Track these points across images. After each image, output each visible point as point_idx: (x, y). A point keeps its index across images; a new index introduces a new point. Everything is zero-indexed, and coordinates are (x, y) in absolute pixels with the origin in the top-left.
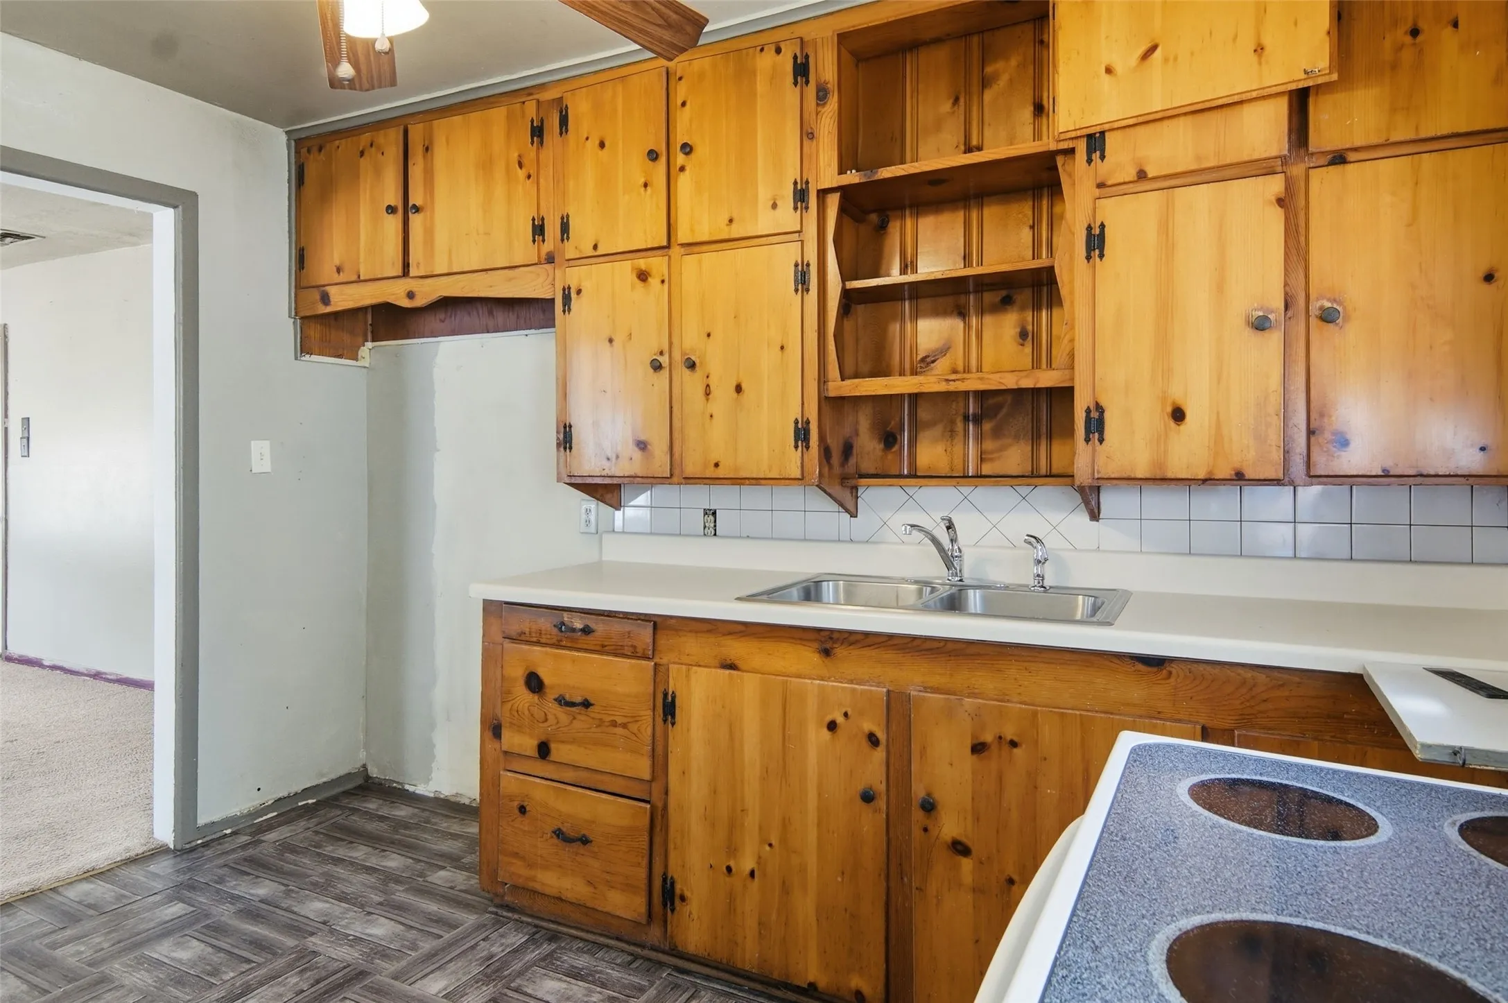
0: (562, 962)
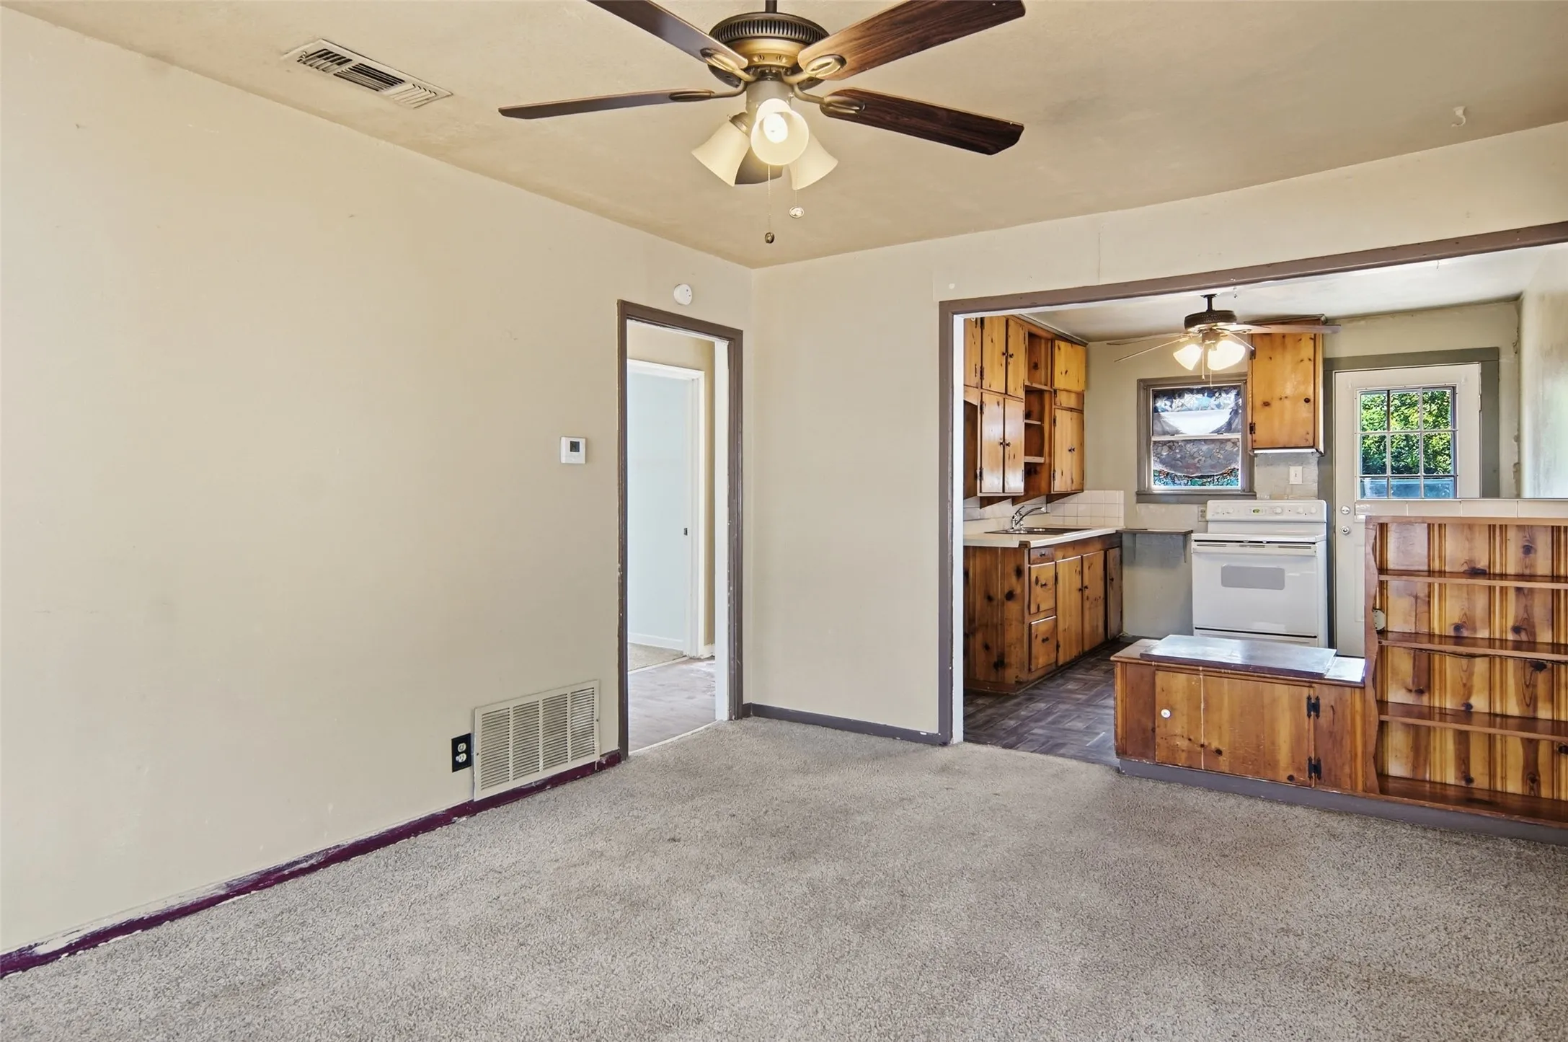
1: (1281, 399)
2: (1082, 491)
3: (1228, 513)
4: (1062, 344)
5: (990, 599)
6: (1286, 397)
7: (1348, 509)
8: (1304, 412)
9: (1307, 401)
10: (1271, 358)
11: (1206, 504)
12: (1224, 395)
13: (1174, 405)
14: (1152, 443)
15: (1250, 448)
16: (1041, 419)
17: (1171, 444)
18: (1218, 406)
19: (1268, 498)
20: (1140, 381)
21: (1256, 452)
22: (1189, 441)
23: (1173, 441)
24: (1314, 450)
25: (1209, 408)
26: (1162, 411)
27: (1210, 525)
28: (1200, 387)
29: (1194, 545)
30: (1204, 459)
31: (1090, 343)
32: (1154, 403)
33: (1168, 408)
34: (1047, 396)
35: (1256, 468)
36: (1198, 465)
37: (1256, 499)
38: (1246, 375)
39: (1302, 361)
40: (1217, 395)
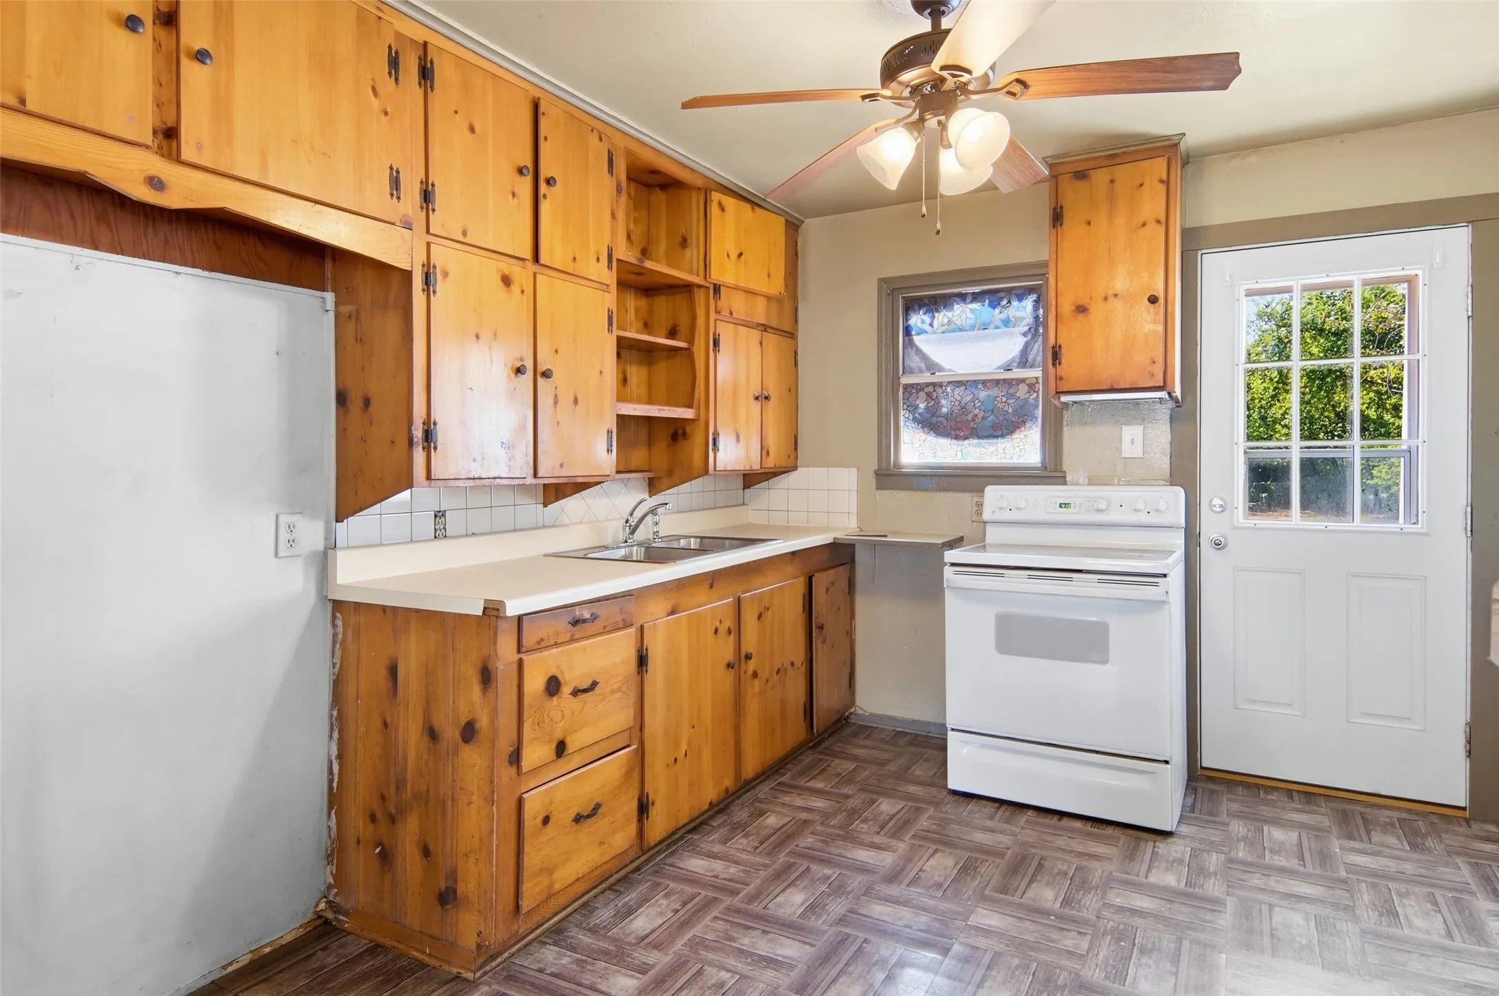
0: (633, 959)
1: (1106, 299)
2: (795, 468)
3: (1017, 508)
4: (729, 202)
5: (432, 734)
6: (1116, 295)
7: (1221, 503)
8: (1147, 323)
9: (1153, 300)
10: (1089, 223)
11: (983, 491)
12: (1015, 303)
13: (935, 323)
14: (901, 390)
15: (1052, 391)
16: (691, 341)
17: (930, 389)
18: (1007, 323)
19: (1086, 481)
20: (883, 281)
21: (1064, 399)
22: (958, 384)
23: (934, 384)
24: (1163, 394)
25: (992, 326)
26: (918, 334)
27: (990, 530)
28: (977, 289)
29: (948, 572)
30: (981, 414)
31: (807, 220)
32: (906, 319)
33: (926, 327)
34: (700, 296)
35: (1065, 429)
36: (972, 424)
37: (1065, 483)
38: (1047, 266)
39: (1144, 225)
40: (1004, 302)
